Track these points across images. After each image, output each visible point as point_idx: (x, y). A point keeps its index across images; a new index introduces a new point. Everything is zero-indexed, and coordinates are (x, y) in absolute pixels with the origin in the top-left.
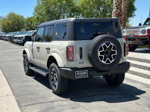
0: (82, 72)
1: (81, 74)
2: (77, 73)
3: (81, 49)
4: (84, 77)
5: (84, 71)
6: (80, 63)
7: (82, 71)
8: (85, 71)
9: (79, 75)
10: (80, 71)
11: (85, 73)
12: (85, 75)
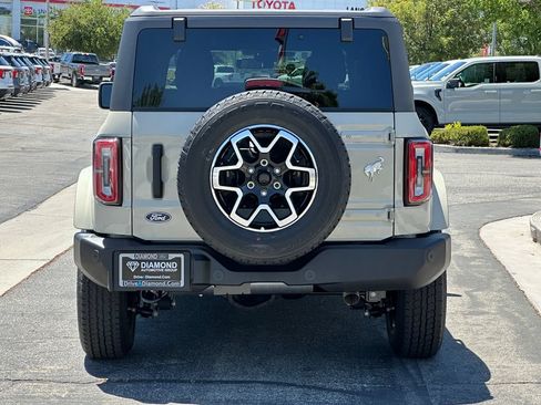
0: (153, 261)
1: (146, 267)
2: (129, 264)
3: (158, 151)
4: (163, 284)
5: (162, 256)
6: (148, 217)
7: (153, 256)
8: (172, 256)
9: (138, 271)
10: (145, 256)
11: (171, 267)
12: (167, 274)
